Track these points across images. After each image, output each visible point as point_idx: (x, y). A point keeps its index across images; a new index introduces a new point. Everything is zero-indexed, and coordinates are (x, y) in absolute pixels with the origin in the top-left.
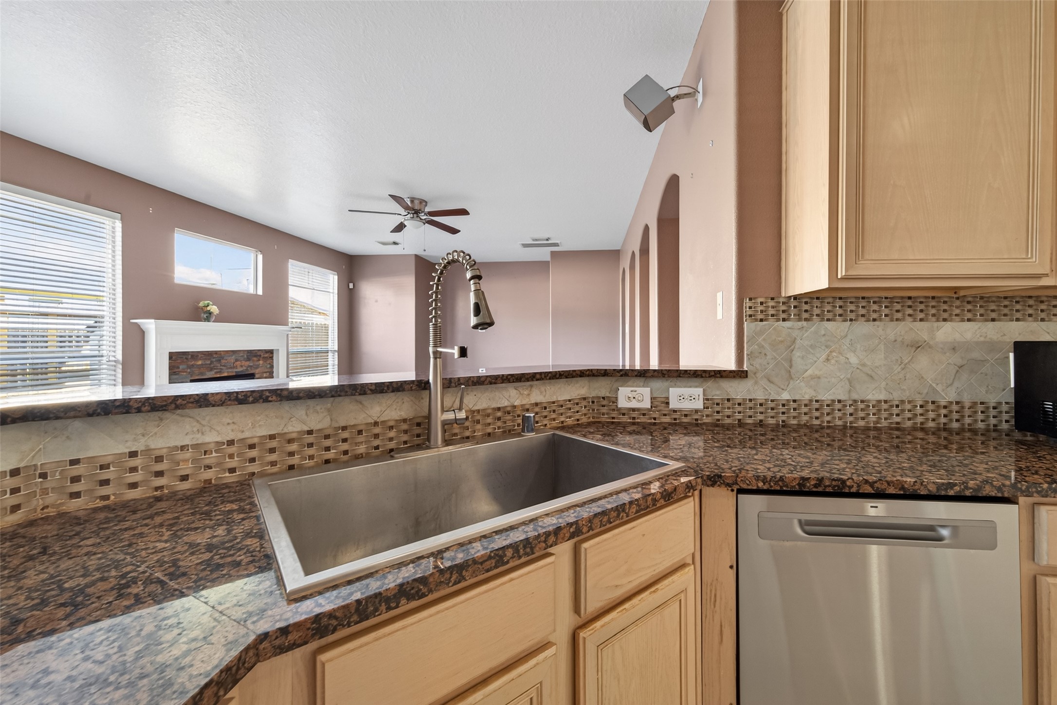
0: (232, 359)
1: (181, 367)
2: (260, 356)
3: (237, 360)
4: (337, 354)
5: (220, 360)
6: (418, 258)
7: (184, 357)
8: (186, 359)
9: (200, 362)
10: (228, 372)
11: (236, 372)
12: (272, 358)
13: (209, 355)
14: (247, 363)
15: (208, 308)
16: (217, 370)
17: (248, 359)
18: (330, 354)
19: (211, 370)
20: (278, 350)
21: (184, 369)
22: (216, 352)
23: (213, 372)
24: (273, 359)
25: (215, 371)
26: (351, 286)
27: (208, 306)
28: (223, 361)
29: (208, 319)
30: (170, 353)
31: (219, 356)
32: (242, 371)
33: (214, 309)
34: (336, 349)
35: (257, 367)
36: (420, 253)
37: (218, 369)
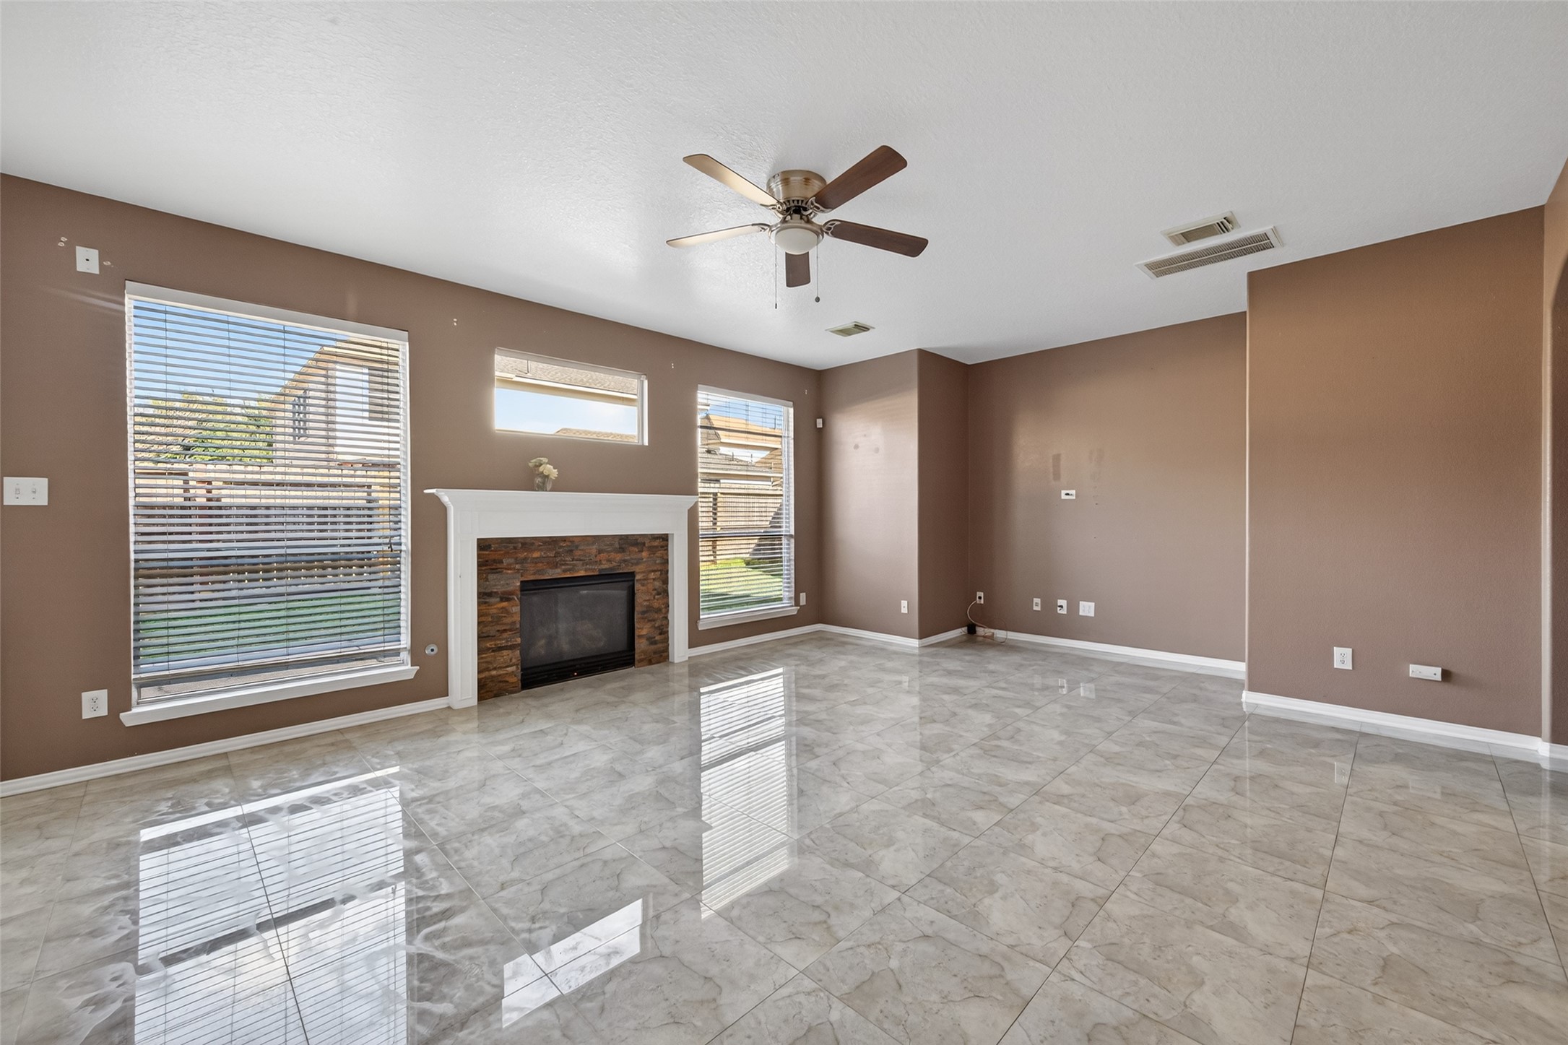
0: (594, 549)
1: (506, 561)
2: (644, 544)
3: (600, 552)
4: (793, 541)
5: (571, 551)
6: (925, 357)
7: (511, 546)
8: (515, 548)
9: (536, 555)
10: (586, 570)
11: (600, 570)
12: (665, 548)
13: (552, 542)
14: (619, 557)
15: (541, 469)
16: (567, 567)
17: (622, 550)
18: (784, 541)
19: (556, 566)
20: (673, 534)
21: (510, 564)
22: (564, 539)
23: (559, 570)
24: (667, 550)
25: (563, 567)
26: (819, 423)
27: (541, 465)
28: (577, 553)
29: (542, 488)
30: (478, 539)
31: (569, 544)
32: (611, 569)
33: (550, 470)
34: (792, 533)
35: (638, 562)
36: (926, 345)
37: (567, 564)
